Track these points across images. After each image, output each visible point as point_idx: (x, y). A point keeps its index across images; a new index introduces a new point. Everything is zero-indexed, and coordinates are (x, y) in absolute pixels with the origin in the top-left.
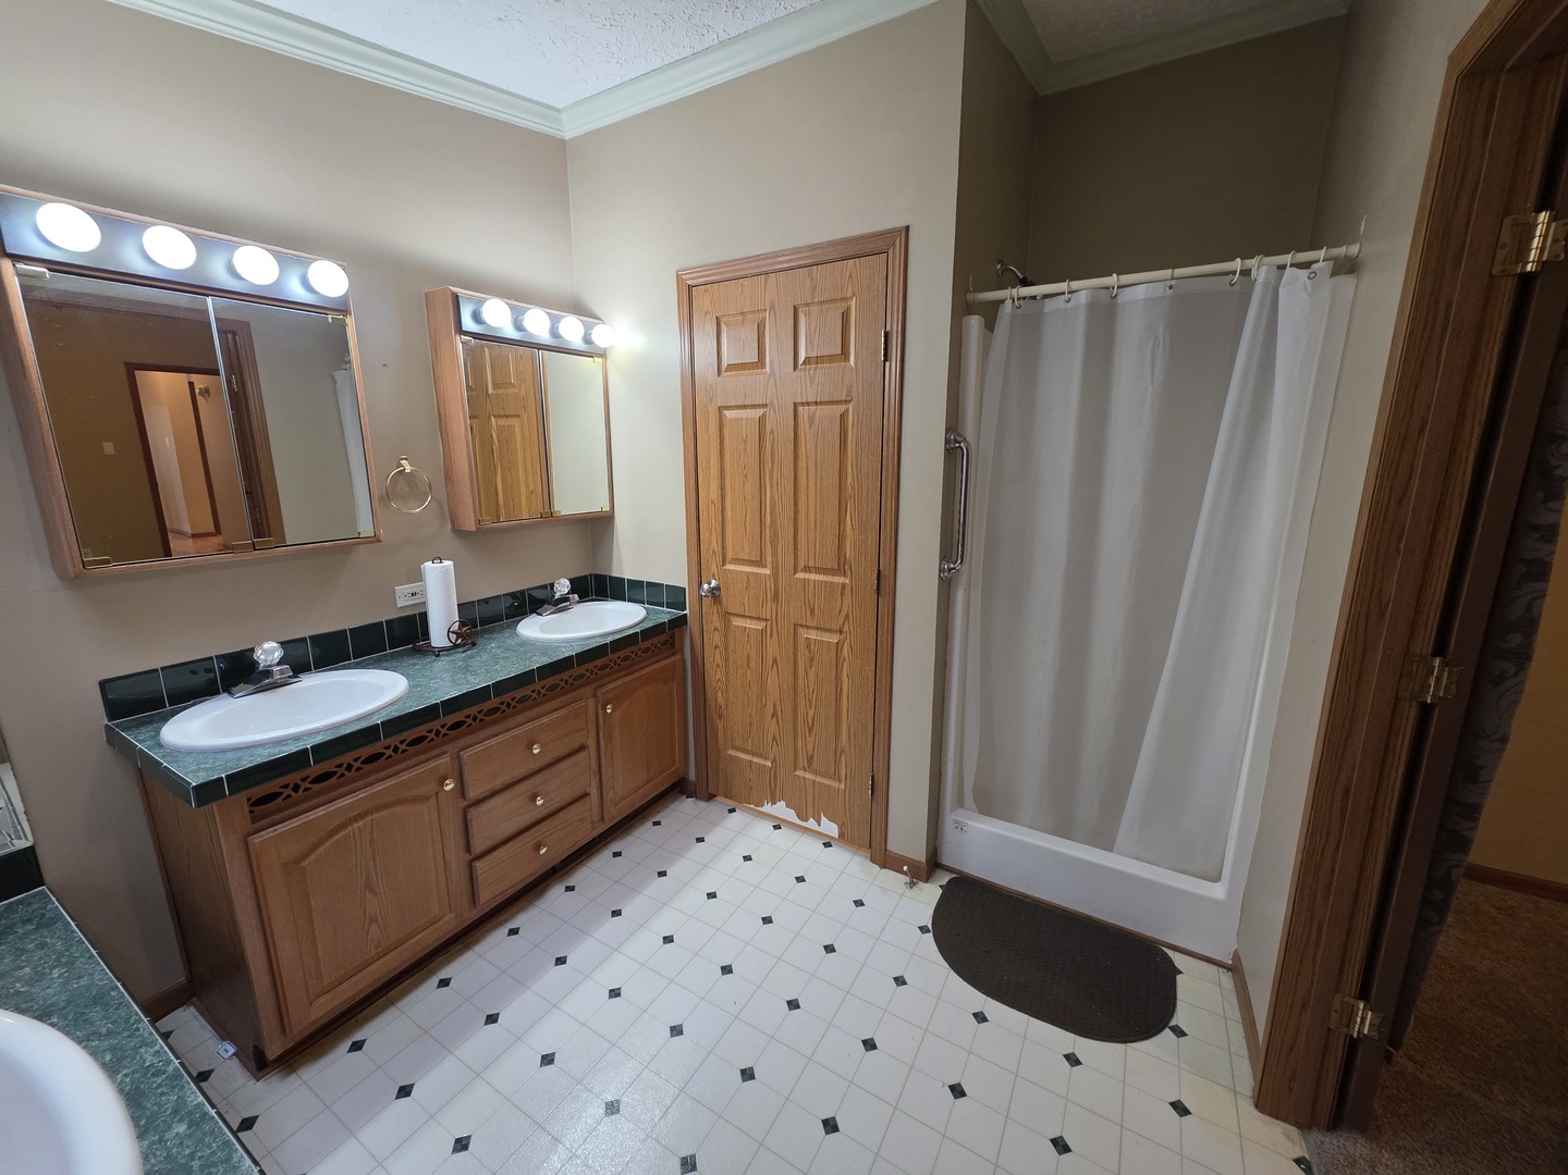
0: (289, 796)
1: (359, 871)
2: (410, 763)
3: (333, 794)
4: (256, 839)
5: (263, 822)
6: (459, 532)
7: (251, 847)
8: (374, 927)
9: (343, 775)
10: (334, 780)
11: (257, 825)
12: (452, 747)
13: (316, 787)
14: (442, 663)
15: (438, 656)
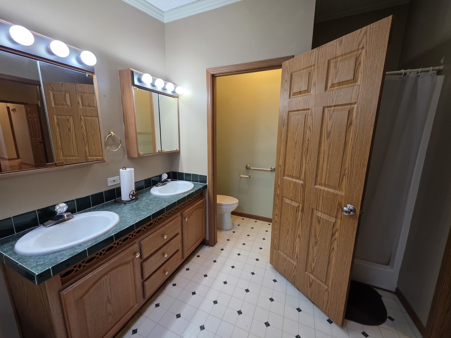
0: (77, 270)
1: (105, 296)
2: (123, 248)
3: (95, 266)
4: (64, 292)
5: (67, 284)
6: (130, 158)
7: (62, 297)
8: (110, 317)
9: (98, 257)
10: (95, 260)
11: (64, 286)
12: (137, 241)
13: (87, 264)
14: (128, 207)
15: (125, 204)
